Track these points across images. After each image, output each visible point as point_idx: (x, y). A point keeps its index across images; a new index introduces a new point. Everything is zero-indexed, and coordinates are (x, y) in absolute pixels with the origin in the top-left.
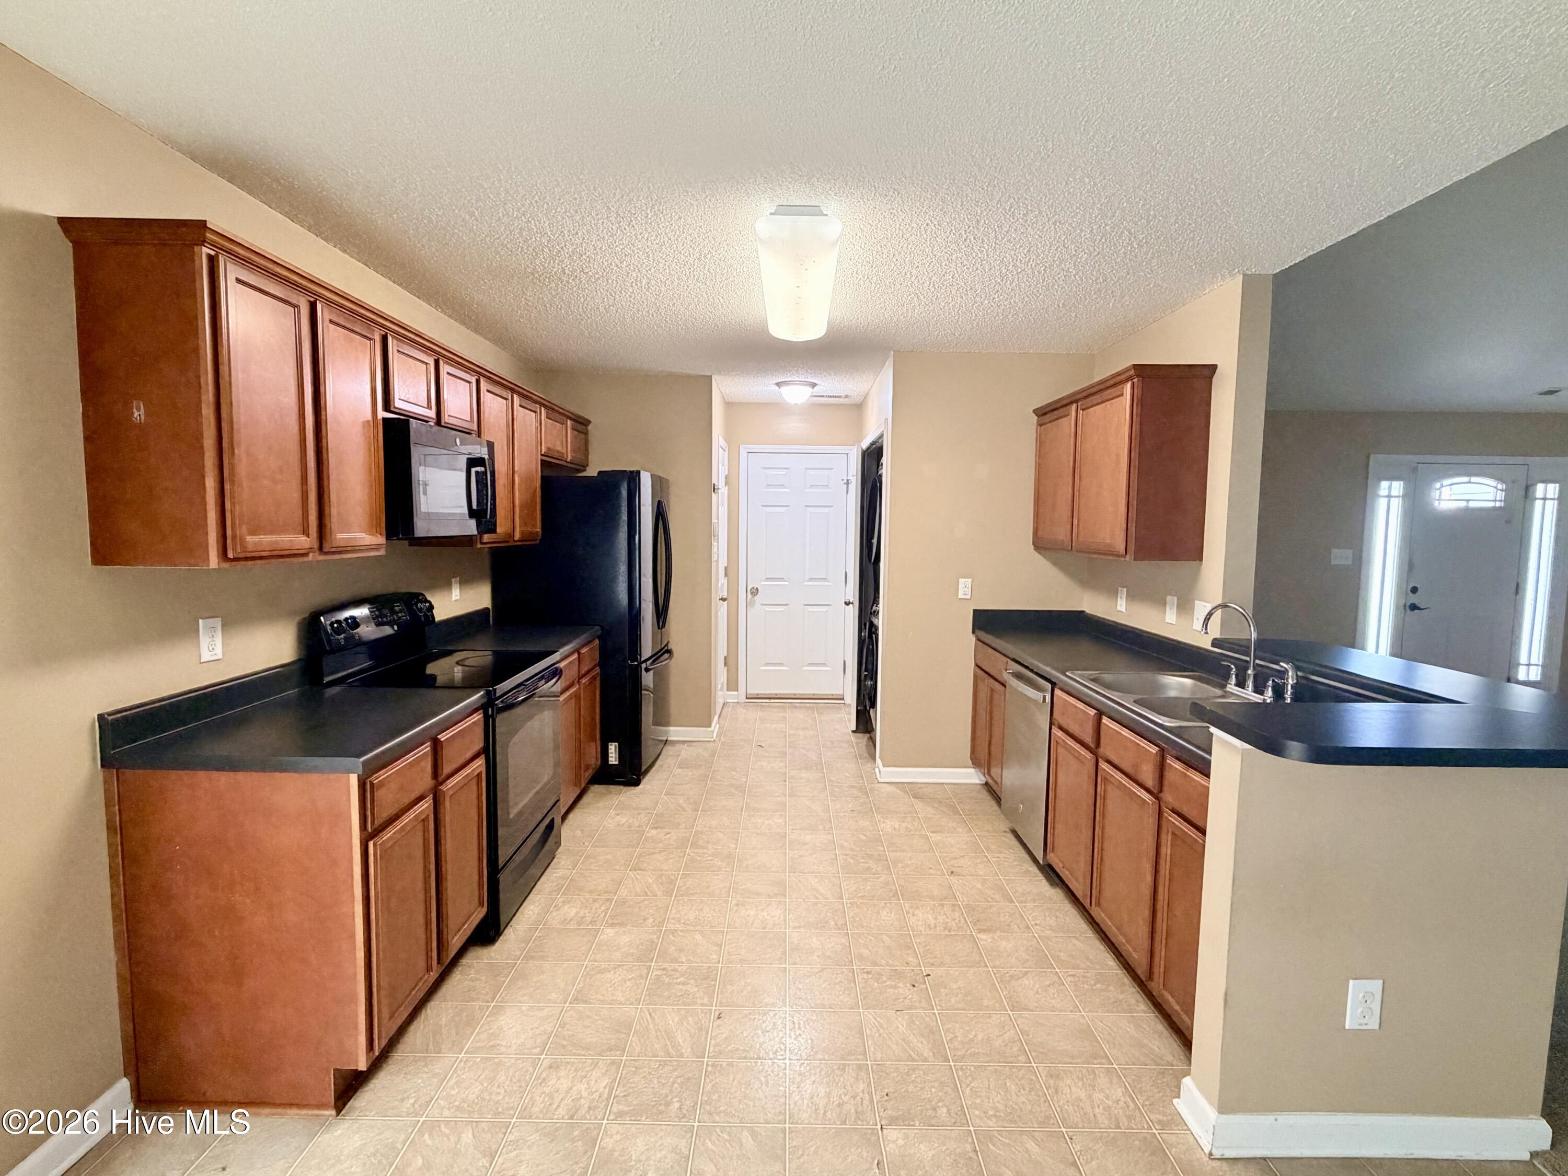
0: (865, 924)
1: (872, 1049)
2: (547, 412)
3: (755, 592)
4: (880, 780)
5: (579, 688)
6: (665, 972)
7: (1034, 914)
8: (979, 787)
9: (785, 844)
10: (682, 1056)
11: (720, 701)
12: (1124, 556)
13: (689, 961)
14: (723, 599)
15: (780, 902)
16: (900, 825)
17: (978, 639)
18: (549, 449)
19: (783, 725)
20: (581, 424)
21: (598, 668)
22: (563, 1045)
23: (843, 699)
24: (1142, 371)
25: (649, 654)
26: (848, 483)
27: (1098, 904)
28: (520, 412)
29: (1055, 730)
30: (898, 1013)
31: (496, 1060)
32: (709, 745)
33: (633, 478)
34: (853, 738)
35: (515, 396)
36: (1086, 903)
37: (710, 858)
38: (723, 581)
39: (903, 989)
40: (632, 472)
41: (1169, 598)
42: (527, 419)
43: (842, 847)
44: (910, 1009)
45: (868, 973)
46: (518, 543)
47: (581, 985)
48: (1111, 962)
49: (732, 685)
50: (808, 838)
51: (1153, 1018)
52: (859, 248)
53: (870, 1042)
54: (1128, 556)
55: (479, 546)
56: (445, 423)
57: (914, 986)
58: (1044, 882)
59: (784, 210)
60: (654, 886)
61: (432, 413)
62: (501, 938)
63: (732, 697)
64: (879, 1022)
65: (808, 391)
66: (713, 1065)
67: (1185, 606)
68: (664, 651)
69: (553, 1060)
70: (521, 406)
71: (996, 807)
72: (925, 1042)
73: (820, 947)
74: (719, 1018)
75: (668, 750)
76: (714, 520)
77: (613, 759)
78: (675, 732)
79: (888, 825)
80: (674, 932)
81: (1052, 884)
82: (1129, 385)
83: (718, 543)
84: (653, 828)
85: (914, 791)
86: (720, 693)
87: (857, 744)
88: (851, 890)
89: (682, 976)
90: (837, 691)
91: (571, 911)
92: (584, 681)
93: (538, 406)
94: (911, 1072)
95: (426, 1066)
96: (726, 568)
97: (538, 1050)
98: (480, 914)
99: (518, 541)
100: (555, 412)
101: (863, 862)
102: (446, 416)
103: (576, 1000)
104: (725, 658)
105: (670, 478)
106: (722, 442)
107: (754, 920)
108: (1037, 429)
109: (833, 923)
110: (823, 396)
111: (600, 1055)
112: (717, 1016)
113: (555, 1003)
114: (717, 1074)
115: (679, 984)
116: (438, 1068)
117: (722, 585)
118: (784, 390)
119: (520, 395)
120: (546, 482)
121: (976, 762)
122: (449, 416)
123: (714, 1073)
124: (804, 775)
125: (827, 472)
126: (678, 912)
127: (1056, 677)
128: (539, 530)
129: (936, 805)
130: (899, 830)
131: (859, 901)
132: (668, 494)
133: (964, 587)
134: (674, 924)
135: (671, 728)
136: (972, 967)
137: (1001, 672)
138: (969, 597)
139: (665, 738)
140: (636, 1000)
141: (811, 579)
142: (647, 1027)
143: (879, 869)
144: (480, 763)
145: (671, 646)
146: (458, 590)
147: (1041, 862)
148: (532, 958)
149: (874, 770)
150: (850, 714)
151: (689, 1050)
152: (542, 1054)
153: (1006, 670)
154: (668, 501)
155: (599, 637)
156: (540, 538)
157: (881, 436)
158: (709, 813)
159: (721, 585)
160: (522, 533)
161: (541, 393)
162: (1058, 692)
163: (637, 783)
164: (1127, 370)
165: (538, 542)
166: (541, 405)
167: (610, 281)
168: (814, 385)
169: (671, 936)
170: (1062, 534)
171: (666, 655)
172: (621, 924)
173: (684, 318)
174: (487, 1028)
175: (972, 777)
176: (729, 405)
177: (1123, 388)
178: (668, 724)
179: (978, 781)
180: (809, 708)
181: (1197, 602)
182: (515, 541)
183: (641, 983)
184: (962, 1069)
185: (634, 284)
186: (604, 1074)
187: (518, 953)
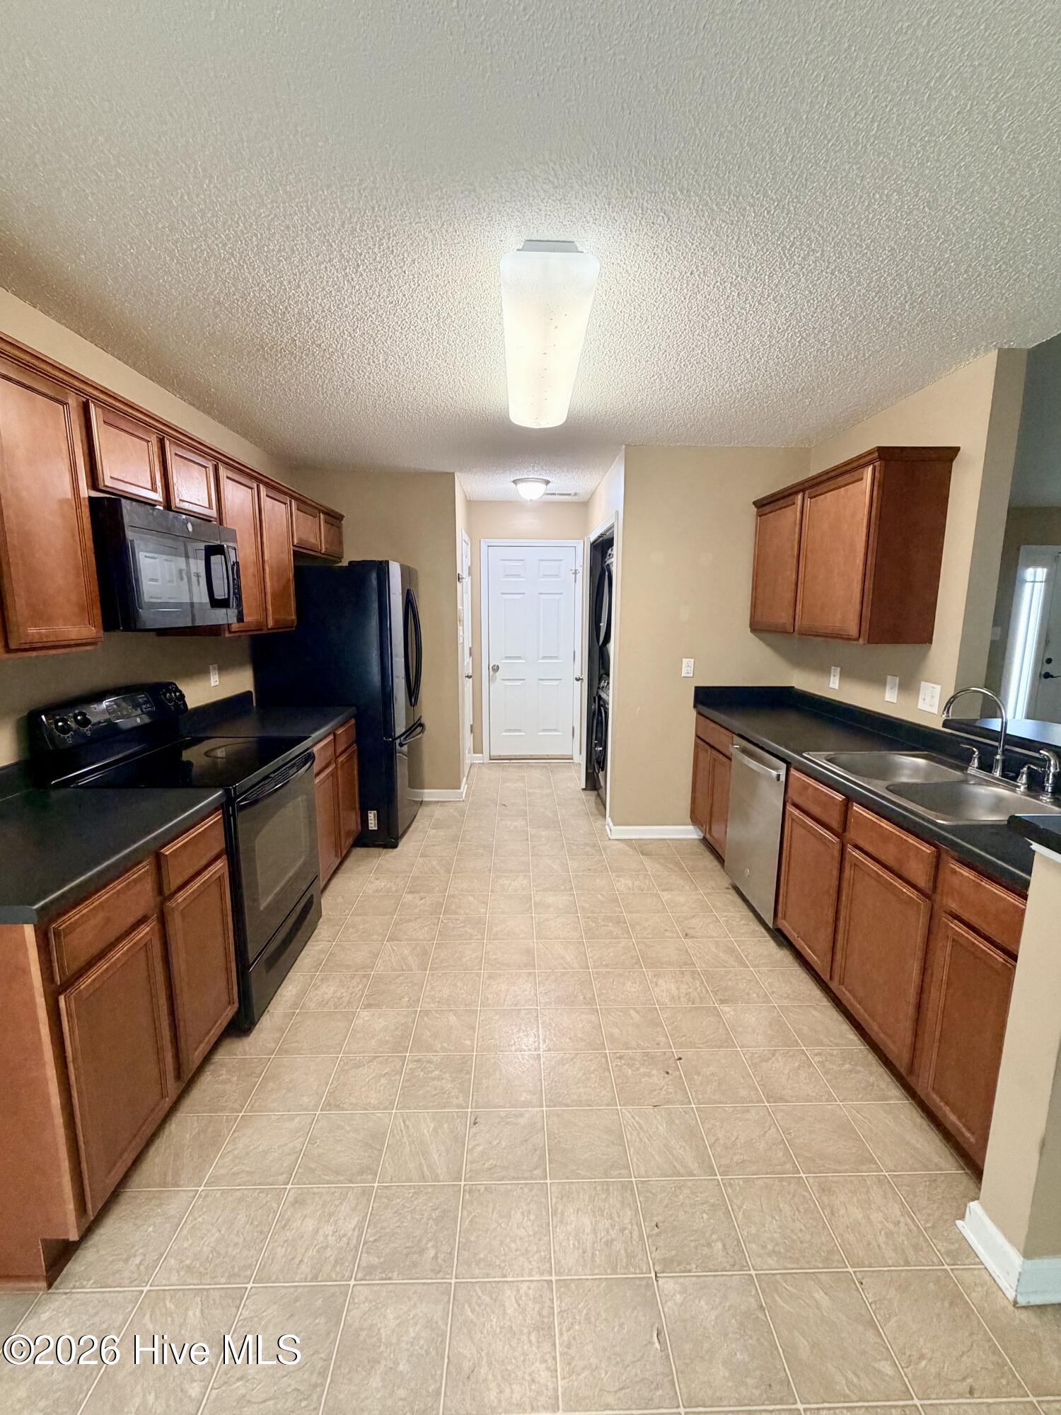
0: (612, 998)
1: (635, 1160)
2: (298, 505)
3: (496, 669)
4: (612, 838)
5: (336, 767)
6: (419, 1065)
7: (770, 980)
8: (697, 842)
9: (531, 907)
10: (436, 1179)
11: (468, 762)
12: (857, 639)
13: (443, 1049)
14: (469, 677)
15: (530, 973)
16: (633, 884)
17: (699, 713)
18: (300, 539)
19: (522, 785)
20: (334, 519)
21: (355, 745)
22: (311, 1169)
23: (572, 759)
24: (885, 454)
25: (404, 730)
26: (575, 573)
27: (842, 982)
28: (267, 503)
29: (790, 808)
30: (656, 1109)
31: (238, 1194)
32: (458, 804)
33: (382, 569)
34: (583, 795)
35: (262, 487)
36: (826, 978)
37: (463, 924)
38: (468, 660)
39: (657, 1078)
40: (381, 562)
41: (889, 678)
42: (276, 511)
43: (583, 908)
44: (668, 1102)
45: (621, 1058)
46: (271, 631)
47: (335, 1083)
48: (852, 1036)
49: (478, 749)
50: (550, 900)
51: (907, 1105)
52: (611, 309)
53: (632, 1149)
54: (861, 640)
55: (227, 635)
56: (176, 507)
57: (668, 1073)
58: (772, 944)
59: (533, 245)
60: (410, 958)
61: (158, 496)
62: (257, 1026)
63: (478, 758)
64: (638, 1123)
65: (543, 486)
66: (471, 1191)
67: (909, 685)
68: (416, 726)
69: (299, 1192)
70: (267, 496)
71: (719, 867)
72: (687, 1148)
73: (571, 1026)
74: (475, 1124)
75: (423, 812)
76: (459, 607)
77: (373, 825)
78: (429, 794)
79: (623, 883)
80: (427, 1013)
81: (779, 944)
82: (870, 468)
83: (463, 626)
84: (409, 893)
85: (641, 847)
86: (467, 755)
87: (588, 801)
88: (595, 957)
89: (436, 1069)
90: (567, 753)
91: (328, 990)
92: (340, 759)
93: (288, 499)
94: (678, 1191)
95: (160, 1205)
96: (470, 649)
97: (283, 1178)
98: (230, 1012)
99: (272, 629)
100: (304, 504)
101: (604, 926)
102: (177, 500)
103: (328, 1106)
104: (472, 726)
105: (417, 568)
106: (466, 537)
107: (506, 996)
108: (757, 519)
109: (581, 997)
110: (554, 494)
111: (351, 1182)
112: (473, 1121)
113: (306, 1109)
114: (475, 1204)
115: (433, 1079)
116: (172, 1208)
117: (468, 663)
118: (521, 486)
119: (267, 485)
120: (298, 570)
121: (695, 819)
122: (181, 500)
123: (472, 1203)
124: (543, 833)
125: (557, 563)
126: (433, 988)
127: (789, 756)
128: (294, 617)
129: (662, 861)
130: (633, 890)
131: (604, 970)
132: (417, 585)
133: (687, 667)
134: (429, 1003)
135: (426, 791)
136: (722, 1047)
137: (728, 747)
138: (691, 675)
139: (420, 800)
140: (390, 1103)
141: (544, 658)
142: (400, 1140)
143: (620, 932)
144: (221, 865)
145: (424, 720)
146: (217, 676)
147: (771, 926)
148: (286, 1052)
149: (604, 826)
150: (579, 772)
151: (445, 1169)
152: (288, 1184)
153: (733, 744)
154: (417, 592)
155: (355, 717)
156: (295, 625)
157: (612, 527)
158: (460, 875)
159: (466, 664)
160: (276, 621)
161: (287, 484)
162: (793, 772)
163: (395, 846)
164: (870, 453)
165: (294, 629)
166: (291, 497)
167: (345, 357)
168: (547, 482)
169: (426, 1019)
170: (783, 617)
171: (419, 729)
172: (378, 1006)
173: (425, 406)
174: (232, 1147)
175: (690, 833)
176: (469, 503)
177: (863, 473)
178: (423, 788)
179: (695, 836)
180: (543, 767)
181: (923, 683)
182: (269, 629)
183: (395, 1080)
184: (731, 1185)
185: (371, 361)
186: (354, 1209)
187: (273, 1045)
